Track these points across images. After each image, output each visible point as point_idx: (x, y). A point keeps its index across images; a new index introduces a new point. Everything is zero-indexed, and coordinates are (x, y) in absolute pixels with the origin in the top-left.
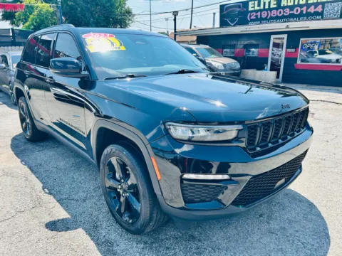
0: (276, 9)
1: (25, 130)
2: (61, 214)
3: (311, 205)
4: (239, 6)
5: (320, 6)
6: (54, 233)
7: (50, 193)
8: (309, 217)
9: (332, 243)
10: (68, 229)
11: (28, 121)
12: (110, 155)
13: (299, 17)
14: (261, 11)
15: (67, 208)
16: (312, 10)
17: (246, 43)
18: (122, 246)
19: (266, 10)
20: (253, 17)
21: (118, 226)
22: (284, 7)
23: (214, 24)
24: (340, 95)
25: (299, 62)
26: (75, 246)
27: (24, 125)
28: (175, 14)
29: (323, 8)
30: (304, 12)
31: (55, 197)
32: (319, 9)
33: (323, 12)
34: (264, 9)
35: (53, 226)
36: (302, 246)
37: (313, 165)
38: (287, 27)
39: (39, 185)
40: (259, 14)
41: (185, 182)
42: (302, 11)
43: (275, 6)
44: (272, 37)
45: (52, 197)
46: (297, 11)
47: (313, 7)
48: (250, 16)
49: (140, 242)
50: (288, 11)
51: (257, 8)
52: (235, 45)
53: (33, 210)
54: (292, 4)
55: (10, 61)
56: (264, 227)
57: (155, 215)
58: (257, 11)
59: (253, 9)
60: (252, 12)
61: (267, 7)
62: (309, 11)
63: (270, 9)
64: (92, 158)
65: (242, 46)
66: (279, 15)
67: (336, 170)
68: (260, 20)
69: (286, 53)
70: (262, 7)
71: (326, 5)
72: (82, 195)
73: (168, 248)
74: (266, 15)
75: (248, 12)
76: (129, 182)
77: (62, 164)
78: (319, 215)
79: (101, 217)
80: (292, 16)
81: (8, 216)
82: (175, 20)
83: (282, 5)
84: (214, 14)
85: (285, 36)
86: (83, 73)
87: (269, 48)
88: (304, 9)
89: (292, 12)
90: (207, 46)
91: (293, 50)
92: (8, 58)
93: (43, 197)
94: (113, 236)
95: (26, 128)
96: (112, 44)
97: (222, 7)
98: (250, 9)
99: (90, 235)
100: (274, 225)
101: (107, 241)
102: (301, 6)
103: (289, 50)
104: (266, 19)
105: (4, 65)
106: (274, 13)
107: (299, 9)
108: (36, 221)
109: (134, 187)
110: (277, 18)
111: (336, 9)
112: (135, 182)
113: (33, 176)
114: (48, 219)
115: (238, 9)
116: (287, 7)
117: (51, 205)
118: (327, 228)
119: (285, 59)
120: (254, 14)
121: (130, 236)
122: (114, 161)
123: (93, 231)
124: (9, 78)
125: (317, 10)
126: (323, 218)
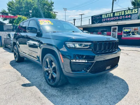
0: (113, 17)
1: (15, 58)
2: (27, 82)
3: (123, 80)
4: (99, 16)
5: (130, 15)
6: (25, 87)
7: (24, 76)
8: (122, 83)
9: (129, 91)
10: (30, 86)
11: (17, 54)
12: (46, 58)
13: (122, 20)
14: (107, 18)
15: (30, 81)
16: (127, 17)
17: (102, 30)
18: (50, 91)
19: (109, 18)
20: (104, 20)
21: (48, 85)
22: (116, 16)
23: (89, 23)
24: (139, 48)
25: (123, 37)
26: (32, 91)
27: (15, 56)
28: (74, 20)
29: (131, 16)
30: (124, 18)
31: (25, 77)
32: (130, 16)
33: (131, 17)
34: (108, 17)
35: (24, 85)
36: (118, 91)
37: (125, 69)
38: (117, 23)
39: (20, 74)
40: (106, 19)
41: (72, 63)
42: (123, 18)
43: (113, 16)
44: (112, 27)
45: (24, 77)
46: (121, 17)
47: (127, 16)
48: (103, 20)
49: (56, 90)
50: (117, 18)
51: (105, 17)
52: (97, 31)
53: (17, 81)
54: (119, 15)
55: (11, 36)
56: (104, 86)
57: (62, 77)
58: (105, 18)
59: (104, 17)
60: (104, 18)
61: (109, 16)
62: (126, 17)
63: (111, 17)
64: (40, 62)
65: (100, 31)
66: (114, 19)
67: (134, 70)
68: (107, 21)
69: (118, 33)
70: (107, 17)
71: (132, 15)
72: (36, 77)
73: (66, 92)
74: (109, 19)
75: (102, 18)
76: (53, 67)
77: (28, 68)
78: (126, 83)
79: (42, 83)
80: (119, 20)
81: (8, 83)
82: (74, 22)
83: (115, 16)
84: (89, 20)
85: (117, 27)
86: (38, 31)
87: (111, 31)
88: (124, 17)
89: (119, 18)
90: (87, 31)
91: (120, 32)
92: (11, 35)
93: (21, 77)
94: (46, 88)
95: (16, 57)
96: (49, 23)
97: (92, 17)
98: (103, 17)
99: (38, 88)
100: (108, 86)
101: (44, 90)
102: (122, 16)
103: (119, 32)
104: (109, 21)
105: (9, 37)
106: (112, 19)
107: (122, 17)
108: (18, 84)
109: (54, 68)
110: (113, 20)
111: (136, 16)
112: (55, 66)
113: (18, 72)
114: (23, 83)
115: (98, 18)
116: (117, 16)
117: (24, 80)
118: (128, 87)
119: (118, 35)
120: (105, 19)
121: (53, 88)
122: (47, 60)
123: (39, 87)
124: (11, 42)
125: (128, 17)
126: (127, 84)
